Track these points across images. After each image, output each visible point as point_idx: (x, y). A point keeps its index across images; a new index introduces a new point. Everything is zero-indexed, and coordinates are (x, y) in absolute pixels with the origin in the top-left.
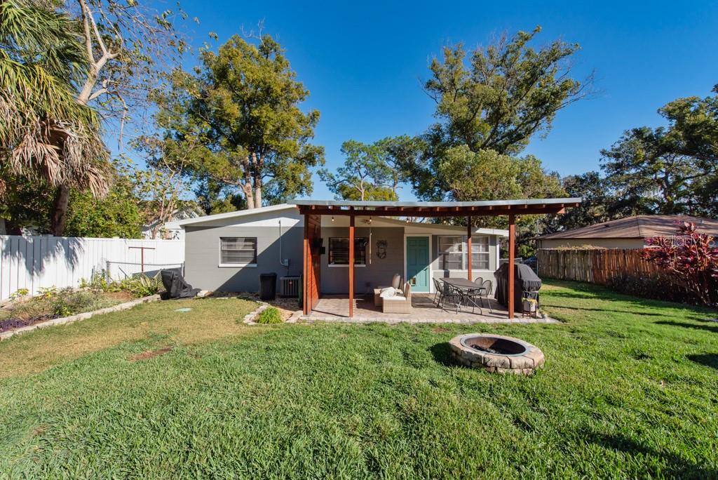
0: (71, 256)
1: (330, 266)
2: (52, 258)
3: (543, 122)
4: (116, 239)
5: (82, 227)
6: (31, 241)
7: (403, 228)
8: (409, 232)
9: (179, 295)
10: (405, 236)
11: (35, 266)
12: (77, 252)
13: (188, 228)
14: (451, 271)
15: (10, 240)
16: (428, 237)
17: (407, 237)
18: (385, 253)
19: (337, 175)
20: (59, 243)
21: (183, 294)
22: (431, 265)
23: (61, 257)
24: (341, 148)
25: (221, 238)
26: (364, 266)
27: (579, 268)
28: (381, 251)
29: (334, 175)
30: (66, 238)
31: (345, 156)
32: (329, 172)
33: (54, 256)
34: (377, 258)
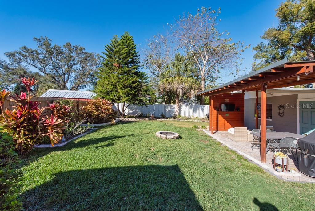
0: (202, 110)
2: (198, 110)
7: (297, 95)
8: (301, 98)
11: (195, 111)
12: (204, 109)
17: (300, 102)
18: (283, 113)
20: (199, 106)
23: (200, 109)
26: (271, 120)
28: (281, 112)
34: (279, 116)
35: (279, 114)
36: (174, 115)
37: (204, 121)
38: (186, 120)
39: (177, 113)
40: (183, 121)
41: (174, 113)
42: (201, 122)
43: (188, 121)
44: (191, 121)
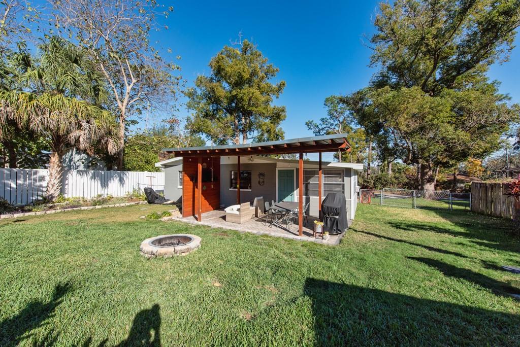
0: (121, 180)
1: (230, 189)
2: (112, 181)
3: (500, 47)
4: (146, 172)
5: (129, 166)
6: (103, 173)
7: (276, 163)
8: (280, 166)
9: (154, 202)
10: (277, 169)
11: (104, 184)
12: (125, 178)
13: (166, 166)
14: (311, 197)
15: (94, 173)
16: (293, 170)
17: (279, 170)
18: (263, 182)
19: (320, 124)
20: (115, 174)
21: (156, 201)
22: (295, 192)
23: (117, 180)
24: (324, 103)
25: (179, 171)
26: (250, 190)
27: (503, 202)
28: (261, 180)
29: (318, 124)
30: (119, 172)
31: (327, 108)
32: (314, 122)
33: (113, 180)
34: (259, 185)
35: (259, 182)
36: (40, 198)
37: (138, 204)
38: (99, 207)
39: (54, 191)
40: (92, 209)
41: (40, 193)
42: (132, 205)
43: (105, 208)
44: (110, 206)
